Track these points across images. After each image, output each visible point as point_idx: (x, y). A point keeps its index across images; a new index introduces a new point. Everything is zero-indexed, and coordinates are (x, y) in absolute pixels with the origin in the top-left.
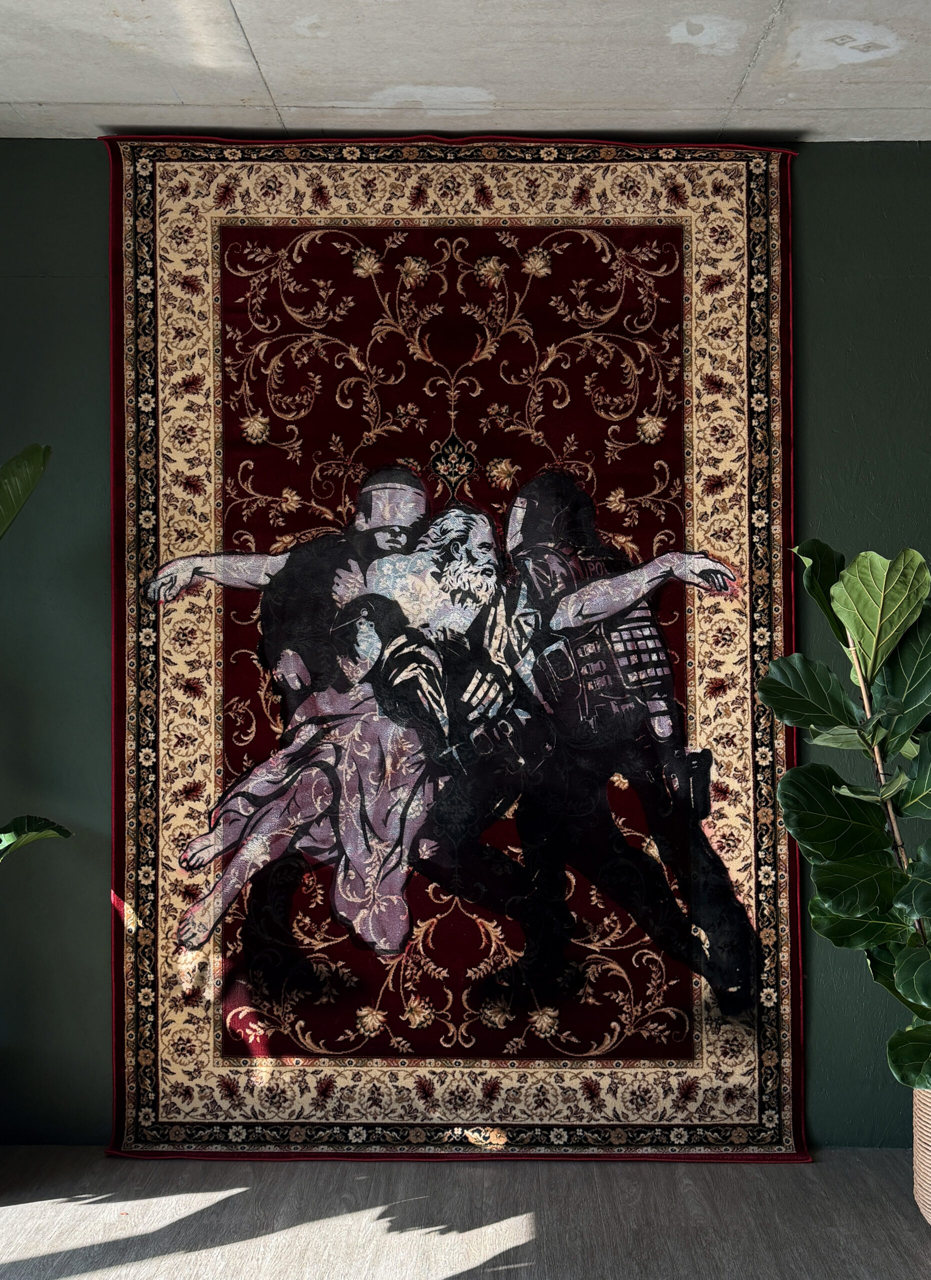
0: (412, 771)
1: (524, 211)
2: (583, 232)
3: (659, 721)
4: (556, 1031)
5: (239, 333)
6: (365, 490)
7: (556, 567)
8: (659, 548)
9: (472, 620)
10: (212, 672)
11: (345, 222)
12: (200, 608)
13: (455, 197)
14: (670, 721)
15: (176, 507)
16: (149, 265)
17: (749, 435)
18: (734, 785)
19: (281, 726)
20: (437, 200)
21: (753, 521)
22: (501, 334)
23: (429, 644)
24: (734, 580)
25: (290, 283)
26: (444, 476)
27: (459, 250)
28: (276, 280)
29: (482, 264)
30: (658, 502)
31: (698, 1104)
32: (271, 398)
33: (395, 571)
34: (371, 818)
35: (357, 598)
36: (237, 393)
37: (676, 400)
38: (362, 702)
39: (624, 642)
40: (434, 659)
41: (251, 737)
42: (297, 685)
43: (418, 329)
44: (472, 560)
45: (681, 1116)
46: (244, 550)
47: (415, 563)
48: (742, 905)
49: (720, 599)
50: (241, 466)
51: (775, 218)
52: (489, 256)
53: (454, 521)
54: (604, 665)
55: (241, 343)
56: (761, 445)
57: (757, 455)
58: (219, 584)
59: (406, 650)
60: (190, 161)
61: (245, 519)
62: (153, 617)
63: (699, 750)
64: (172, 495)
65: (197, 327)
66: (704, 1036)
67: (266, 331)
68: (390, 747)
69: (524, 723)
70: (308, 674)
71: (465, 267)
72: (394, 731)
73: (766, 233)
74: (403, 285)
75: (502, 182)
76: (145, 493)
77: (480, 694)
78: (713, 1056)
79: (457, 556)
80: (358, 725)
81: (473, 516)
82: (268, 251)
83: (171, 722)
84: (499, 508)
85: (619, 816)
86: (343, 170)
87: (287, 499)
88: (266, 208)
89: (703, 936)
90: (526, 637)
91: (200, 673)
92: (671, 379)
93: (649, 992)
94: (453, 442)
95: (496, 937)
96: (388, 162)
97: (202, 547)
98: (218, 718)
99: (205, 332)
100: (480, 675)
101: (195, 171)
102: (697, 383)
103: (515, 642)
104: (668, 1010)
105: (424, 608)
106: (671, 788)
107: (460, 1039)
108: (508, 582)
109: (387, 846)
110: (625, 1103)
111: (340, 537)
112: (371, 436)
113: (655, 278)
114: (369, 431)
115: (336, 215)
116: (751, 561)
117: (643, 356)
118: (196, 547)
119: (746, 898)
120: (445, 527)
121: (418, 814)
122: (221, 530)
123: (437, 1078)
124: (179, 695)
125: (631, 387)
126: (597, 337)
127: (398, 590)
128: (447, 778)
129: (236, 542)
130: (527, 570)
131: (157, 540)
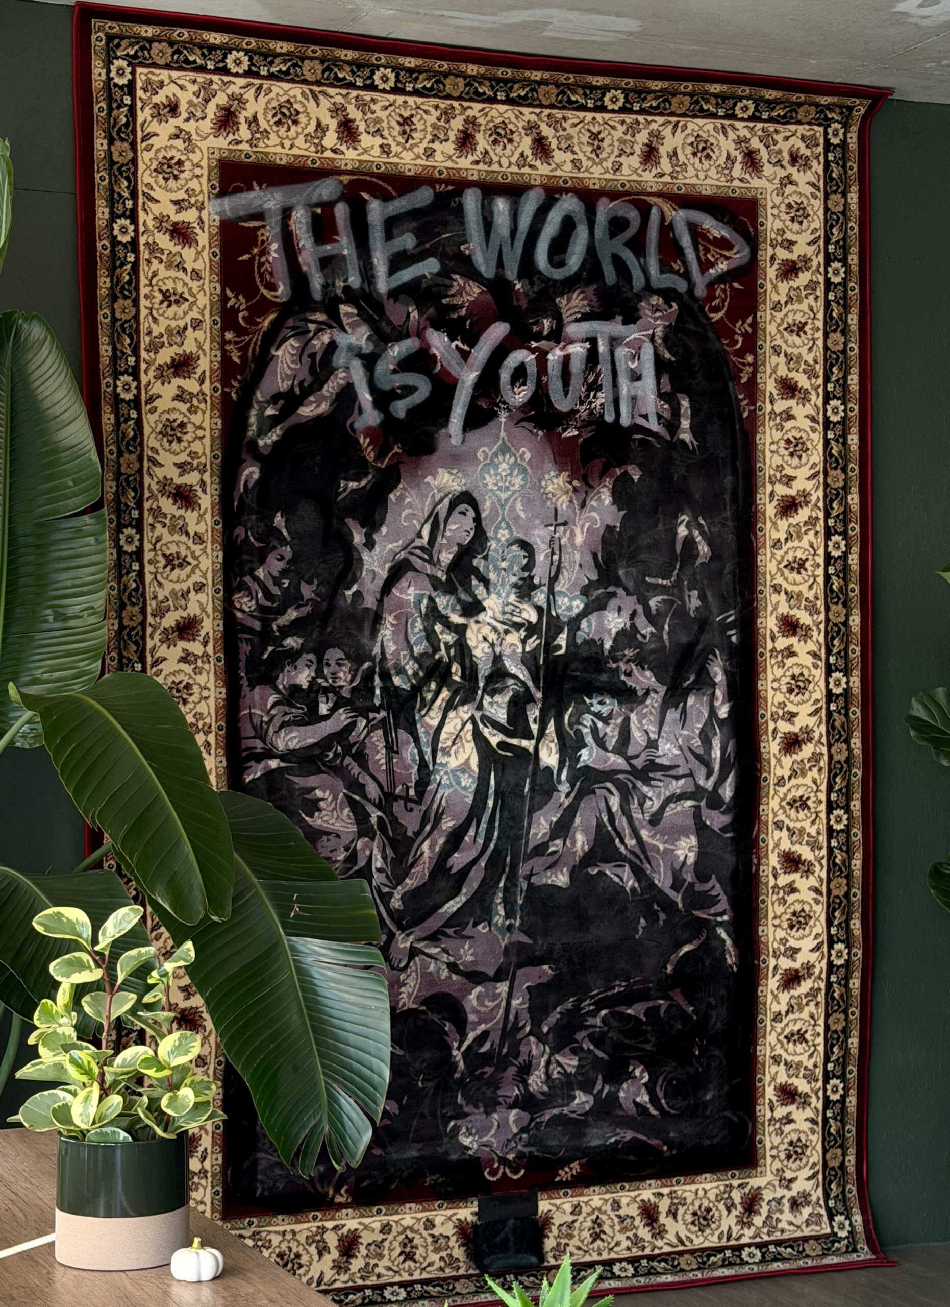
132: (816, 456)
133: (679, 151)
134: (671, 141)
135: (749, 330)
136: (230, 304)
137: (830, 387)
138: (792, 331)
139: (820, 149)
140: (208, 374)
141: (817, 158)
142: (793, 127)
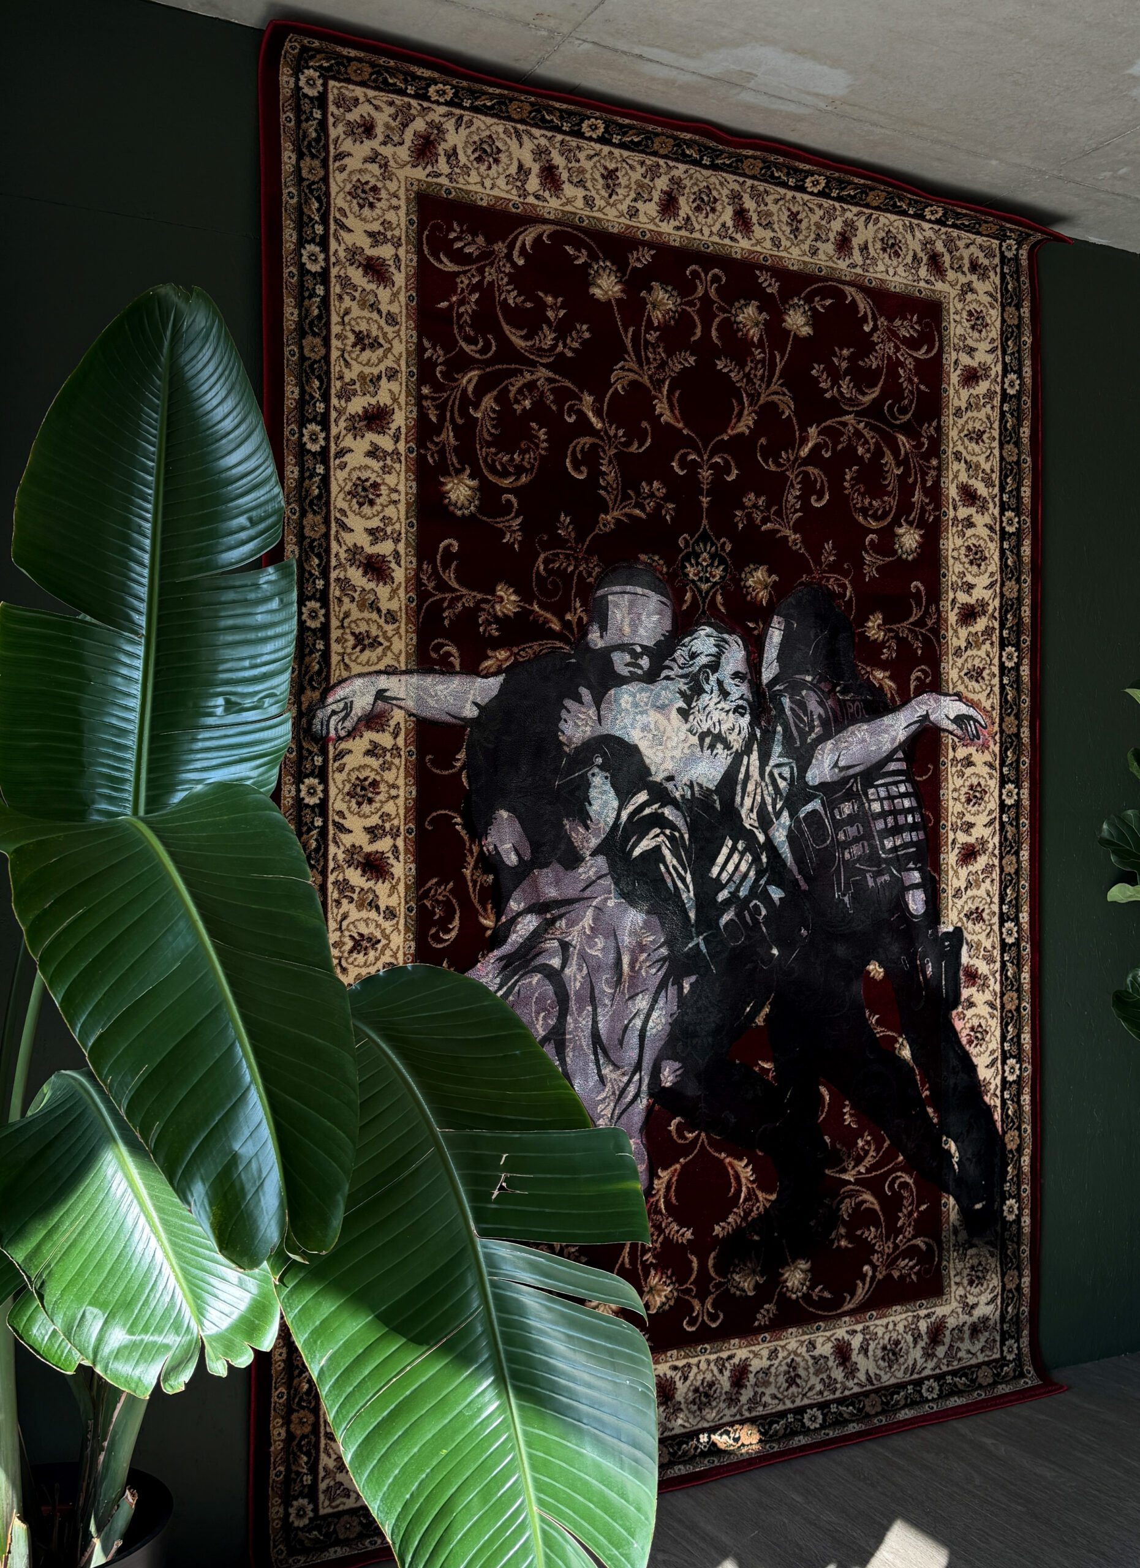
0: (654, 971)
1: (786, 249)
2: (848, 289)
3: (913, 896)
4: (808, 1288)
5: (441, 352)
6: (600, 593)
7: (813, 705)
8: (916, 686)
9: (723, 771)
10: (400, 843)
11: (581, 219)
12: (385, 750)
13: (711, 215)
14: (923, 896)
15: (353, 600)
16: (319, 229)
17: (1001, 559)
18: (983, 968)
19: (493, 917)
20: (690, 213)
21: (1004, 659)
22: (761, 402)
23: (674, 802)
24: (985, 728)
25: (509, 292)
26: (693, 581)
27: (715, 285)
28: (491, 284)
29: (740, 308)
30: (915, 631)
31: (947, 1346)
32: (482, 452)
33: (636, 705)
34: (604, 1037)
35: (589, 740)
36: (436, 440)
37: (934, 510)
38: (594, 882)
39: (880, 800)
40: (680, 822)
41: (453, 934)
42: (512, 859)
43: (667, 383)
44: (725, 694)
45: (931, 1364)
46: (445, 669)
47: (658, 695)
48: (988, 1107)
49: (972, 750)
50: (442, 545)
51: (1026, 311)
52: (749, 298)
53: (703, 641)
54: (861, 828)
55: (443, 368)
56: (1012, 571)
57: (1008, 583)
58: (411, 715)
59: (647, 811)
60: (377, 88)
61: (446, 622)
62: (318, 761)
63: (951, 929)
64: (347, 580)
65: (385, 334)
66: (951, 1265)
67: (477, 356)
68: (627, 939)
69: (778, 903)
70: (527, 844)
71: (722, 309)
72: (634, 918)
73: (1018, 327)
74: (649, 320)
75: (763, 207)
76: (311, 575)
77: (730, 867)
78: (961, 1288)
79: (707, 688)
80: (590, 913)
81: (726, 636)
82: (481, 240)
83: (345, 917)
84: (755, 629)
85: (873, 1013)
86: (579, 148)
87: (501, 599)
88: (478, 179)
89: (953, 1147)
90: (781, 794)
91: (384, 845)
92: (929, 484)
93: (900, 1224)
94: (705, 538)
95: (747, 1179)
96: (633, 151)
97: (388, 660)
98: (410, 909)
99: (396, 342)
100: (730, 843)
101: (383, 106)
102: (953, 492)
103: (769, 800)
104: (919, 1242)
105: (669, 754)
106: (924, 975)
107: (705, 1318)
108: (763, 723)
109: (624, 1074)
110: (876, 1361)
111: (570, 656)
112: (608, 519)
113: (916, 359)
114: (607, 513)
115: (568, 208)
116: (1001, 706)
117: (903, 452)
118: (379, 659)
119: (992, 1100)
120: (694, 649)
121: (660, 1028)
122: (414, 636)
123: (680, 1374)
124: (355, 877)
125: (890, 489)
126: (859, 422)
127: (638, 730)
128: (693, 979)
129: (434, 655)
130: (783, 709)
131: (328, 646)
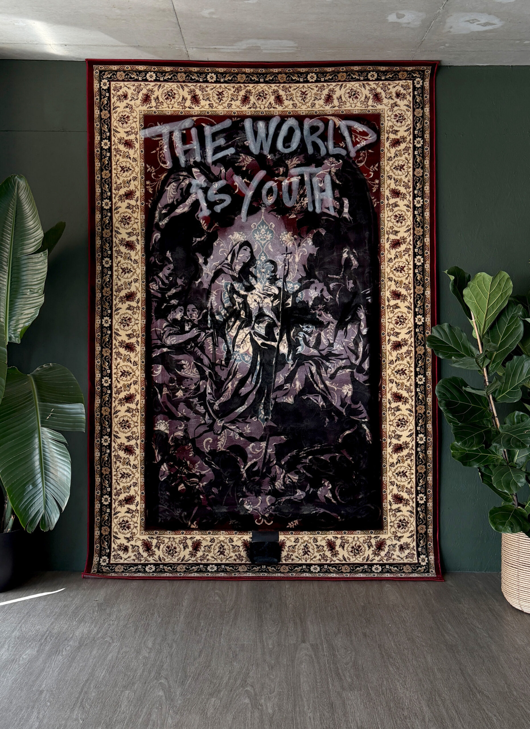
132: (410, 222)
133: (343, 96)
134: (339, 92)
135: (377, 169)
136: (148, 170)
137: (416, 192)
138: (397, 169)
139: (411, 90)
140: (139, 198)
141: (409, 94)
142: (397, 82)
